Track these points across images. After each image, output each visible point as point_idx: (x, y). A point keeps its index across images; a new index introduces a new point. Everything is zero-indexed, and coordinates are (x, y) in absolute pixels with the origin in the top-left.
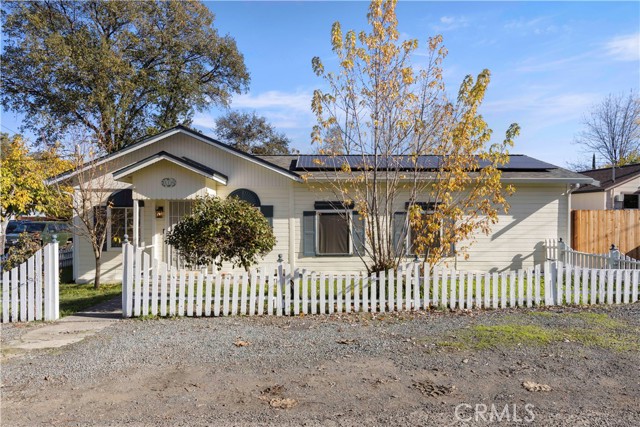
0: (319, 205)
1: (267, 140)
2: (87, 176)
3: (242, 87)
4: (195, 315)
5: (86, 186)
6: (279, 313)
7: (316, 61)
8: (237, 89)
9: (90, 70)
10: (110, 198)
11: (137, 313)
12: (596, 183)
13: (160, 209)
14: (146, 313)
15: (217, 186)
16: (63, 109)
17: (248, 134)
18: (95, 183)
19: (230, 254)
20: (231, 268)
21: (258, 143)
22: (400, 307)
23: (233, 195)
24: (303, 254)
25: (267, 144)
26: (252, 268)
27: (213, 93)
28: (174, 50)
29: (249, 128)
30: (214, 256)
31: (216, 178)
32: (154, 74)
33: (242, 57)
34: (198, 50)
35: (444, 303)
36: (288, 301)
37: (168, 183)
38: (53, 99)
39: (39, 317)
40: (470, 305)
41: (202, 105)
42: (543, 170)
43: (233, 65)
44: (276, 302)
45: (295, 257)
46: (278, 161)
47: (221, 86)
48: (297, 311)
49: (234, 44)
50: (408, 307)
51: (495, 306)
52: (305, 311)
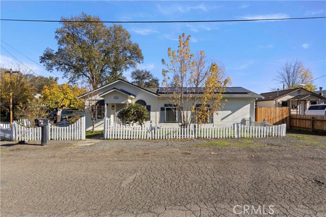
0: (166, 105)
1: (151, 80)
2: (91, 95)
3: (141, 61)
4: (125, 139)
5: (90, 99)
6: (151, 138)
7: (163, 60)
8: (139, 62)
9: (88, 57)
10: (97, 103)
11: (108, 138)
12: (263, 98)
13: (113, 106)
14: (111, 138)
15: (132, 99)
16: (78, 70)
17: (143, 78)
18: (93, 98)
19: (136, 121)
20: (136, 125)
21: (147, 81)
22: (188, 137)
23: (137, 102)
24: (161, 122)
25: (150, 81)
26: (143, 125)
27: (131, 63)
28: (117, 49)
29: (144, 75)
30: (131, 121)
31: (131, 96)
32: (110, 58)
33: (141, 51)
34: (125, 49)
35: (202, 136)
36: (153, 135)
37: (116, 98)
38: (74, 67)
39: (80, 139)
40: (210, 137)
41: (127, 68)
42: (246, 93)
43: (137, 54)
44: (149, 135)
45: (158, 122)
46: (153, 90)
47: (133, 61)
48: (156, 138)
49: (138, 46)
50: (191, 137)
51: (219, 137)
52: (159, 138)
